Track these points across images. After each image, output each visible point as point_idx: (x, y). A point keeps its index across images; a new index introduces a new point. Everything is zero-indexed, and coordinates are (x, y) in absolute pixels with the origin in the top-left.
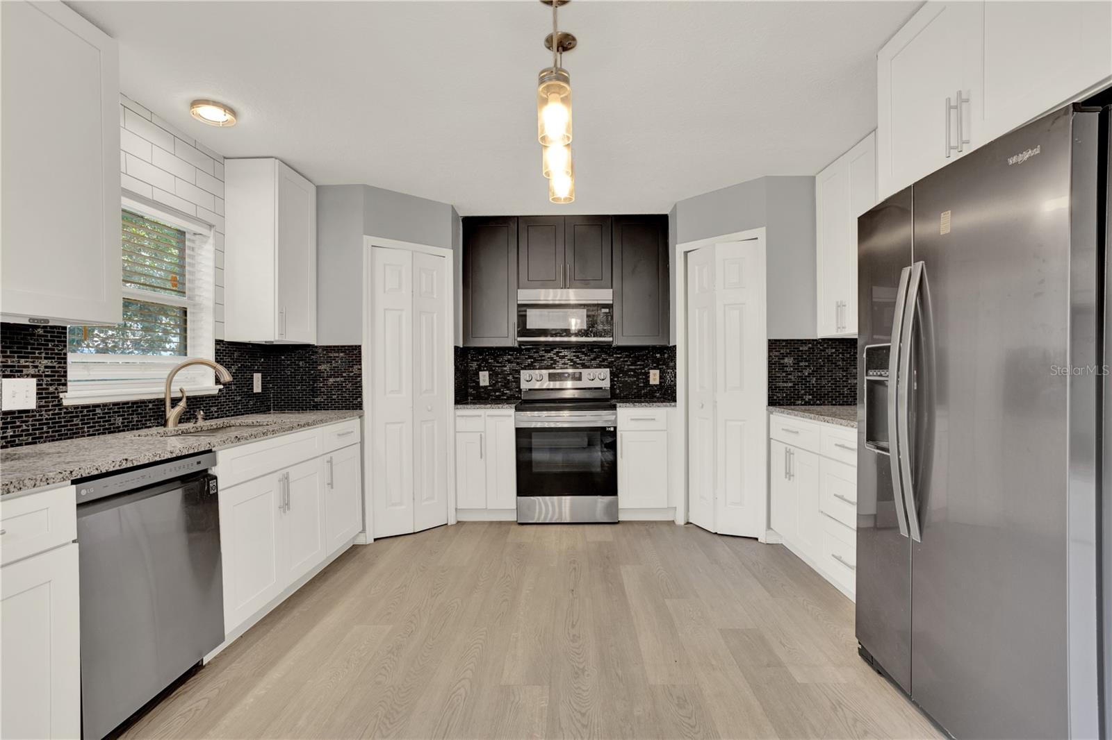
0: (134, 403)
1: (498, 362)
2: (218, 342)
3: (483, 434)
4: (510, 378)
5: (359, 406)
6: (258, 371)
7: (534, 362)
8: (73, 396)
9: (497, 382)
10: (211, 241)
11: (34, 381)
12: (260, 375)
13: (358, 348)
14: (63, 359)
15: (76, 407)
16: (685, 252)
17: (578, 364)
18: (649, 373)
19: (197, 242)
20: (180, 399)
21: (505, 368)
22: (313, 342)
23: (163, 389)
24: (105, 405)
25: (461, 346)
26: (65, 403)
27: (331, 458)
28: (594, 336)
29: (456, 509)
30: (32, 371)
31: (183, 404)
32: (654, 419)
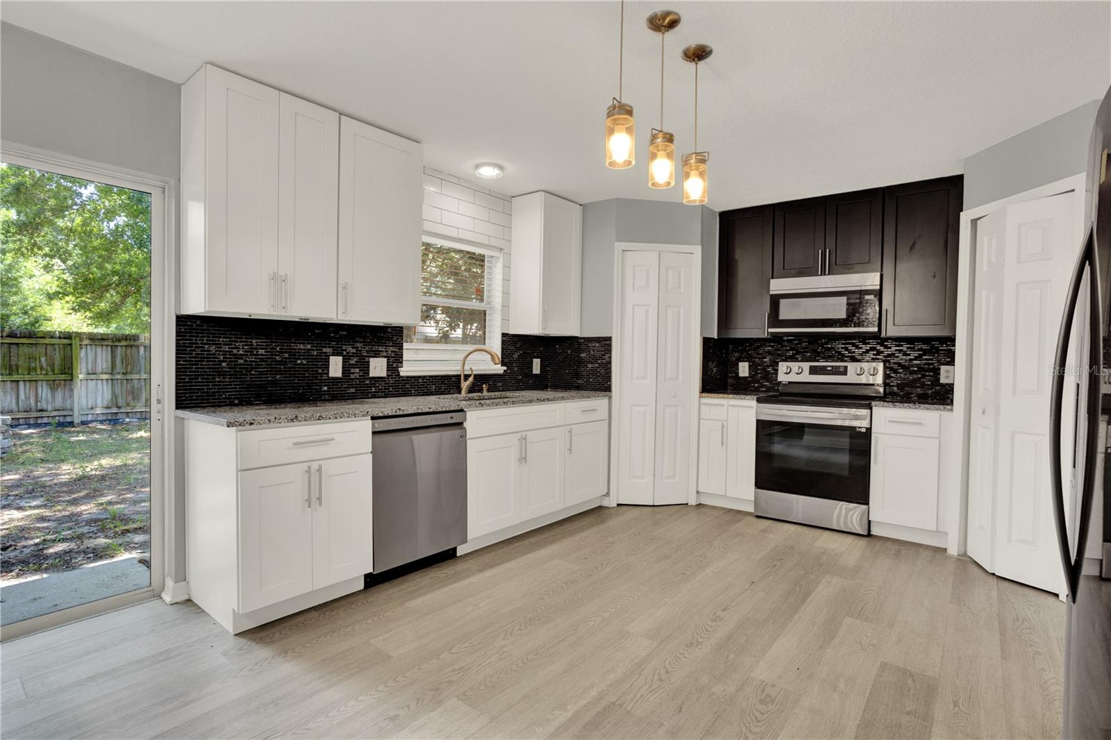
0: (443, 377)
1: (758, 354)
2: (504, 335)
3: (725, 424)
4: (770, 369)
5: (608, 389)
6: (537, 357)
7: (797, 354)
8: (405, 370)
9: (757, 374)
10: (501, 260)
11: (386, 359)
12: (539, 360)
13: (609, 339)
14: (401, 348)
15: (408, 377)
16: (972, 220)
17: (847, 357)
18: (939, 369)
19: (493, 262)
20: (469, 376)
21: (765, 360)
22: (579, 335)
23: (459, 368)
24: (424, 377)
25: (716, 338)
26: (402, 374)
27: (571, 429)
28: (855, 327)
29: (698, 492)
30: (385, 354)
31: (471, 379)
32: (920, 424)
